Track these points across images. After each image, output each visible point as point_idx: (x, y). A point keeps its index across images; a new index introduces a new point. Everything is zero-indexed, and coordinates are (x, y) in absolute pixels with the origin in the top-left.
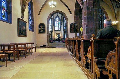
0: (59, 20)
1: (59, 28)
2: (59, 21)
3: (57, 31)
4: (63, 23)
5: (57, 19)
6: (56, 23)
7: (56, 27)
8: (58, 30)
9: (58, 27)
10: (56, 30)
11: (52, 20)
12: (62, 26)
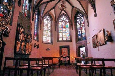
0: (66, 20)
1: (68, 35)
2: (66, 22)
3: (62, 41)
4: (76, 25)
5: (63, 18)
6: (60, 25)
7: (60, 34)
8: (64, 39)
9: (64, 34)
10: (60, 39)
11: (52, 20)
12: (73, 32)
